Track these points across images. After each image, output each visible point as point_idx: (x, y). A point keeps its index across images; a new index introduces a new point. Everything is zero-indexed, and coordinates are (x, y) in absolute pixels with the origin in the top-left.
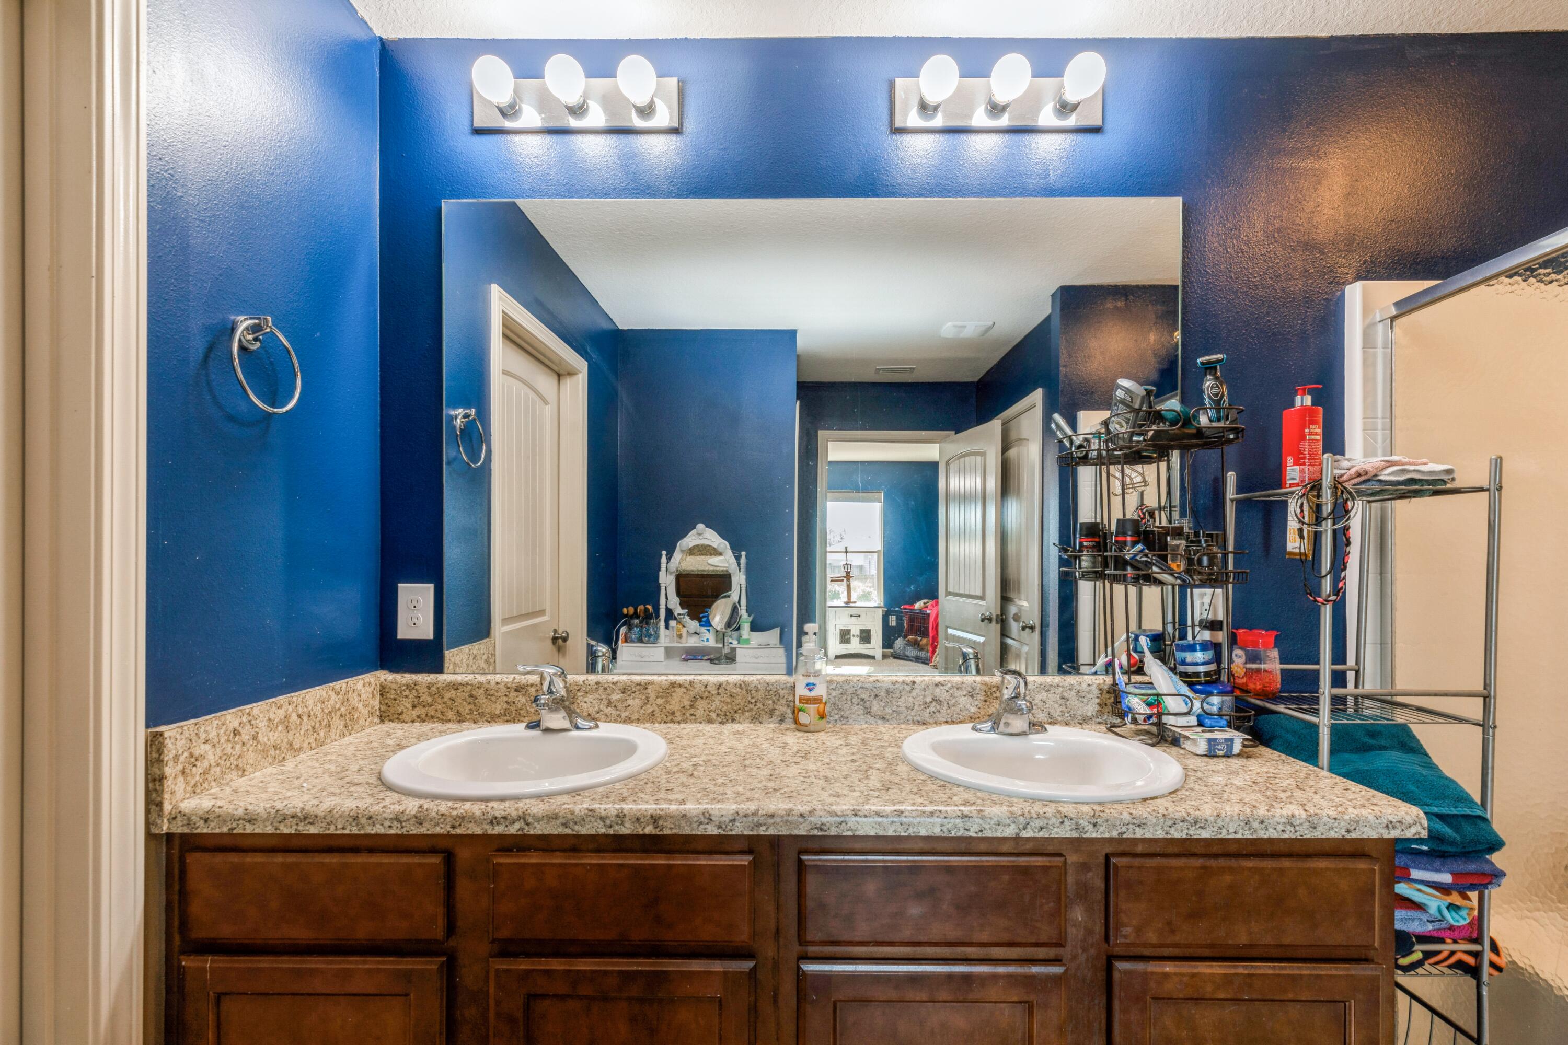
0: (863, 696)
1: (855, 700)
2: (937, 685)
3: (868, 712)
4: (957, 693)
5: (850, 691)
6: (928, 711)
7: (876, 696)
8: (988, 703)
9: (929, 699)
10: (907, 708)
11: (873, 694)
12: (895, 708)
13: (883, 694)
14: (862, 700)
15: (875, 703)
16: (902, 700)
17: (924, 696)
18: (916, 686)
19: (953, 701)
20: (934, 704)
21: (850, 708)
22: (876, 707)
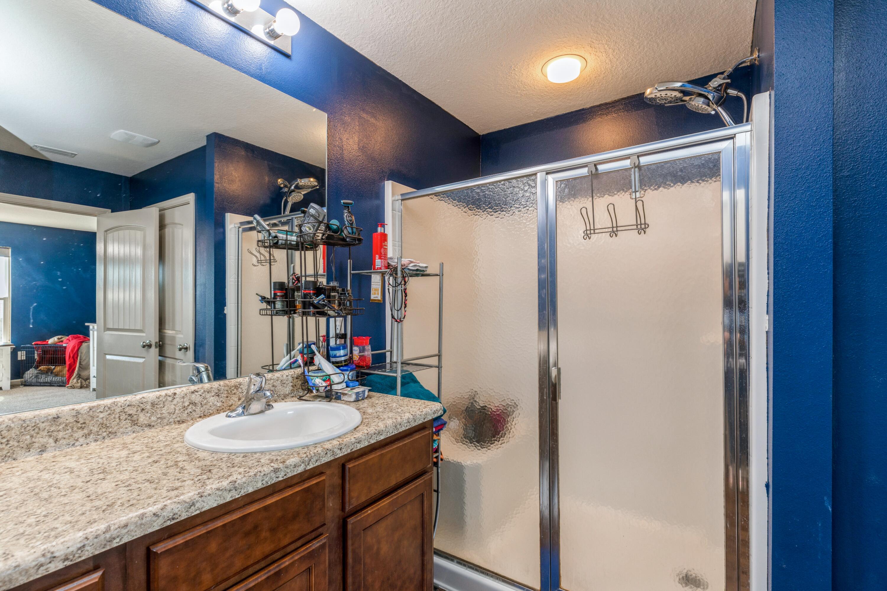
0: (131, 412)
1: (123, 417)
2: (193, 393)
3: (134, 423)
4: (208, 396)
5: (118, 410)
6: (186, 412)
7: (143, 409)
8: (229, 398)
9: (186, 404)
10: (169, 413)
11: (139, 409)
12: (159, 416)
13: (149, 407)
14: (130, 415)
15: (141, 415)
16: (166, 408)
17: (183, 402)
18: (177, 396)
19: (205, 401)
20: (191, 406)
21: (118, 424)
22: (143, 418)
